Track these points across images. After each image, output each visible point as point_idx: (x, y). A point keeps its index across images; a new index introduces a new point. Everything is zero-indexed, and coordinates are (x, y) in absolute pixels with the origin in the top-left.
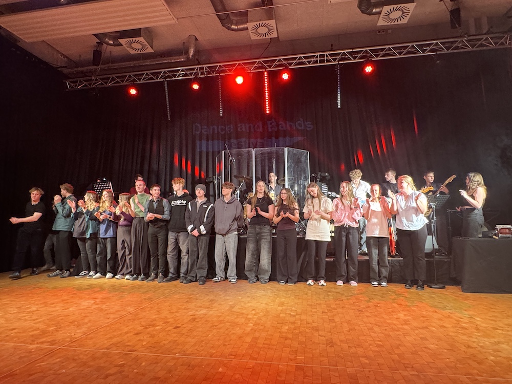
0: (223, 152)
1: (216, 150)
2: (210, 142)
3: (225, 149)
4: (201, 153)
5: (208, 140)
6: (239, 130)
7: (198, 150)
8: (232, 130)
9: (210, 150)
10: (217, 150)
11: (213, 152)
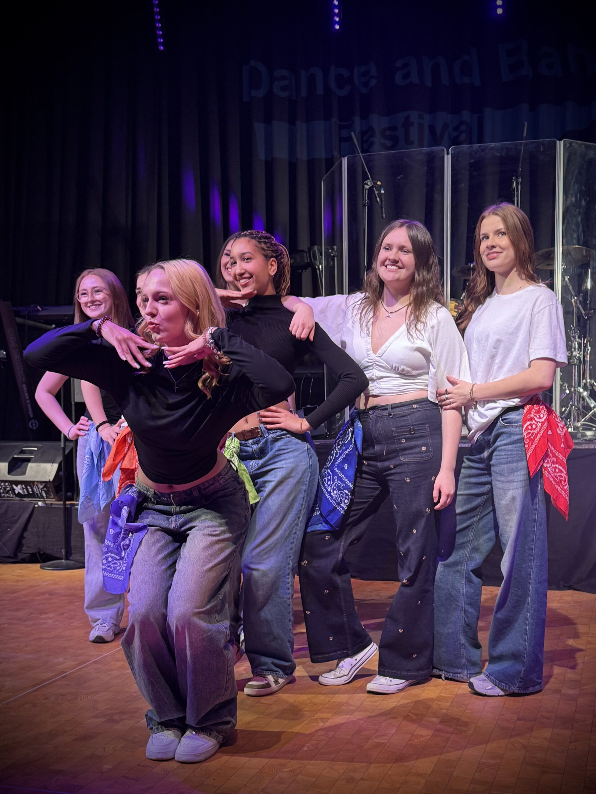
0: (345, 161)
1: (321, 154)
2: (301, 127)
3: (351, 151)
4: (270, 165)
5: (292, 122)
6: (398, 78)
7: (261, 154)
8: (373, 82)
9: (302, 155)
10: (323, 156)
11: (311, 163)
